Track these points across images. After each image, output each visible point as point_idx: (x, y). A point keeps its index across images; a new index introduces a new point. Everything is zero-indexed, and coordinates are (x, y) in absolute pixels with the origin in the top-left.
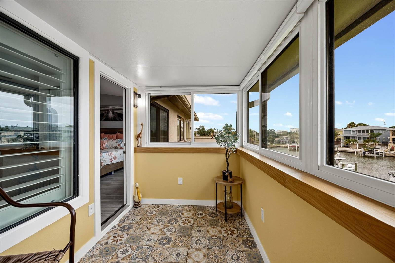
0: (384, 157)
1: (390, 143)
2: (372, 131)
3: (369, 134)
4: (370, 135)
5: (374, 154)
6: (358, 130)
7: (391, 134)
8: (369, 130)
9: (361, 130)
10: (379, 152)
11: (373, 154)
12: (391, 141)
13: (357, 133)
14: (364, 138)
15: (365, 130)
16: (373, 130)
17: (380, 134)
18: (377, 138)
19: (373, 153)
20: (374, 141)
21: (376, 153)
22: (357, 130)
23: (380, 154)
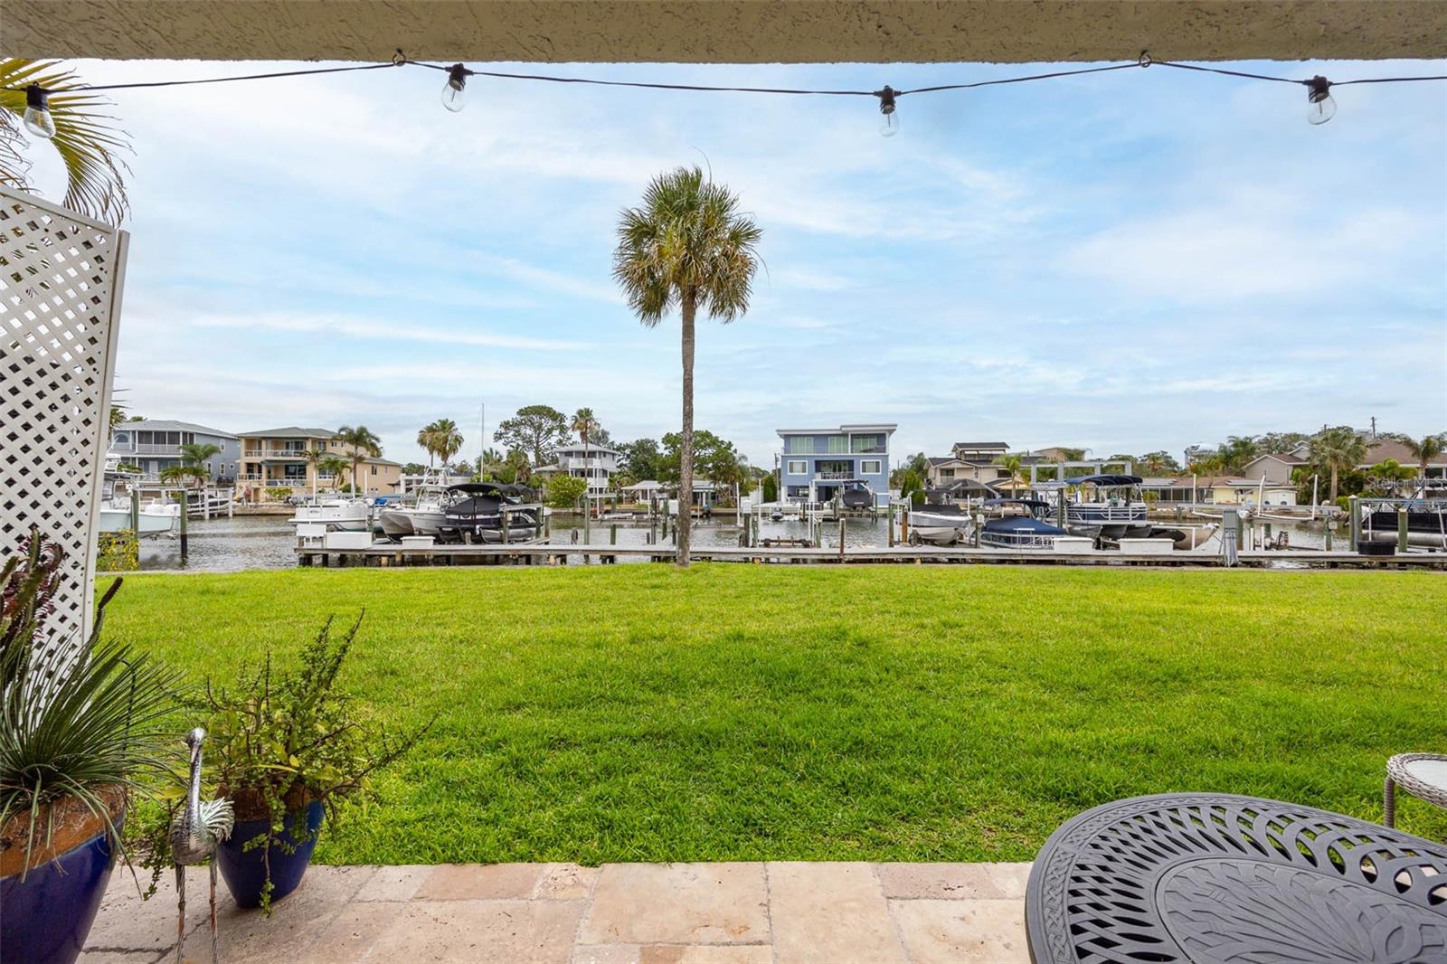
0: (231, 515)
1: (241, 478)
2: (189, 436)
3: (179, 448)
4: (181, 451)
5: (203, 506)
6: (139, 432)
7: (243, 450)
8: (178, 433)
9: (149, 433)
10: (219, 500)
11: (200, 509)
12: (243, 471)
13: (134, 446)
14: (159, 465)
15: (164, 433)
16: (192, 435)
17: (214, 450)
18: (206, 463)
19: (199, 504)
20: (196, 472)
21: (211, 504)
22: (134, 432)
23: (219, 507)
